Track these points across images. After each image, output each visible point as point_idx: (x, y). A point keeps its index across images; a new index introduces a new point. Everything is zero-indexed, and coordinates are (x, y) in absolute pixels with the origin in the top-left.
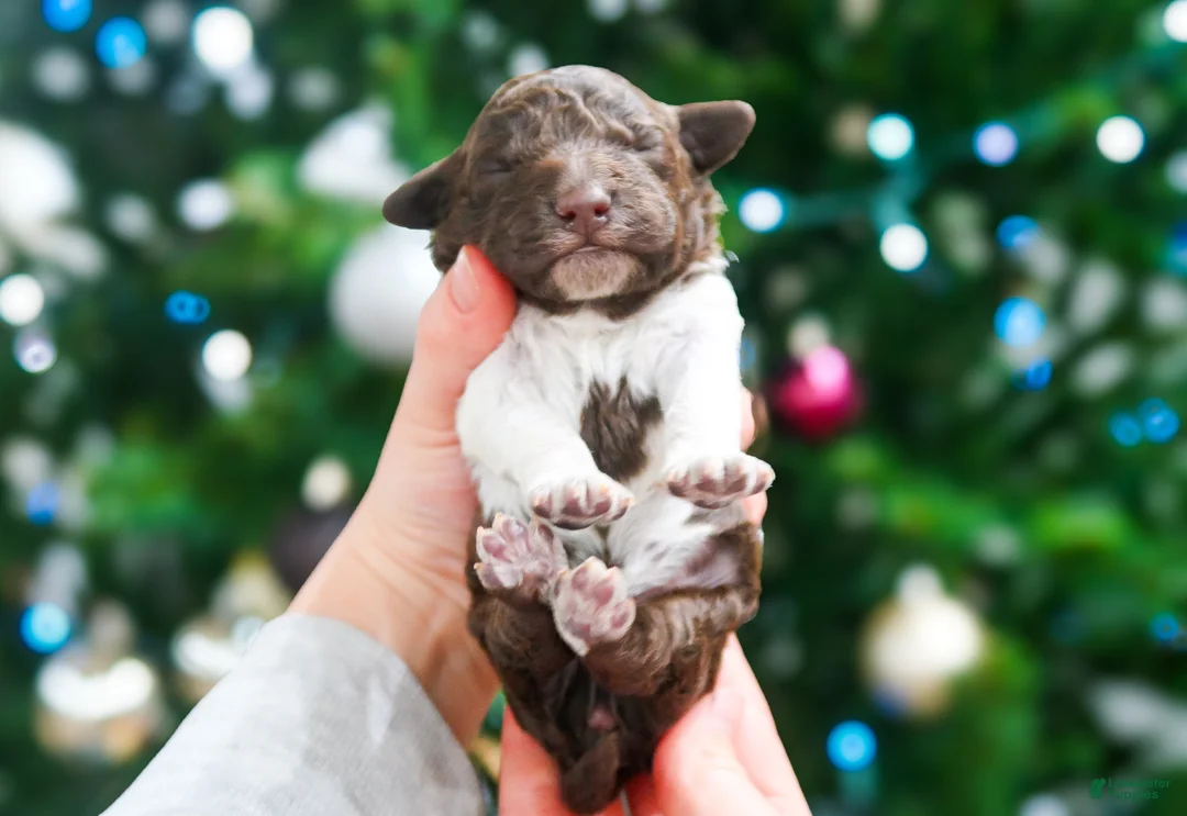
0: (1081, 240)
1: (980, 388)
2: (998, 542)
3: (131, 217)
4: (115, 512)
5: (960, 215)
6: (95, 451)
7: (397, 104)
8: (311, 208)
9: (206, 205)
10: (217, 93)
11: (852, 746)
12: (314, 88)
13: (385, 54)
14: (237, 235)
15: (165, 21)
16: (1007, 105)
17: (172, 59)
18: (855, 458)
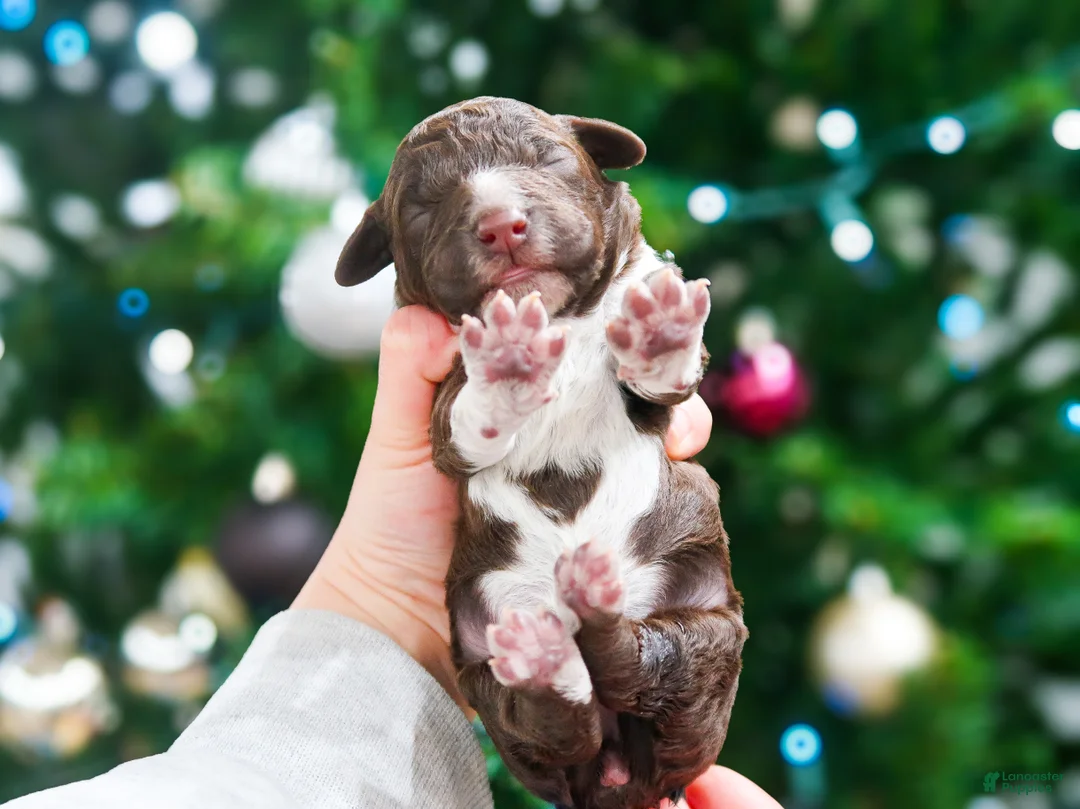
0: (1027, 234)
1: (921, 385)
2: (941, 537)
3: (77, 217)
4: (61, 507)
5: (904, 208)
6: (41, 448)
7: (342, 100)
8: (257, 204)
9: (149, 203)
10: (161, 91)
11: (801, 745)
12: (255, 87)
13: (329, 47)
14: (182, 230)
15: (109, 21)
16: (955, 98)
17: (114, 59)
18: (803, 454)
